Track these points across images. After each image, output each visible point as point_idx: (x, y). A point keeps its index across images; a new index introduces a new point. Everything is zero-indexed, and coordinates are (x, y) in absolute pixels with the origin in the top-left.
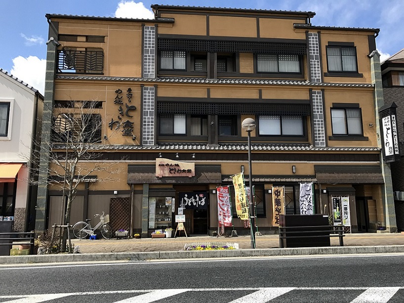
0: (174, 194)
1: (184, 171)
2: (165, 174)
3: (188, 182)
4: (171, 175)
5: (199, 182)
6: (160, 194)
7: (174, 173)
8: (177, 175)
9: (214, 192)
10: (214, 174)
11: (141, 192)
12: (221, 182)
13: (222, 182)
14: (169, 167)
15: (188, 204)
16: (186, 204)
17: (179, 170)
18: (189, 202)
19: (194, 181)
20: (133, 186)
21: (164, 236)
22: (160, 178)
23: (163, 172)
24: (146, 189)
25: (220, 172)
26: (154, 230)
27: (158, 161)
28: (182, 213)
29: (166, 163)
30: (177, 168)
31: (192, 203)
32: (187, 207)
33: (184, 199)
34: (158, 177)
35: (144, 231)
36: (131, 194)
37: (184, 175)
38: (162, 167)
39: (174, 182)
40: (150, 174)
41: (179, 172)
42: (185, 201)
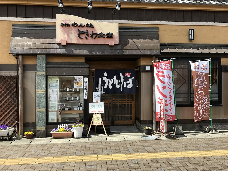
0: (86, 71)
1: (101, 35)
2: (71, 39)
3: (108, 52)
4: (81, 42)
5: (126, 53)
6: (65, 70)
7: (86, 38)
8: (90, 41)
9: (148, 68)
10: (148, 42)
11: (34, 68)
12: (160, 54)
13: (162, 53)
14: (77, 28)
15: (108, 86)
16: (106, 87)
17: (93, 34)
18: (109, 83)
19: (117, 52)
20: (20, 57)
21: (71, 135)
22: (64, 46)
23: (68, 36)
24: (41, 62)
25: (158, 38)
26: (55, 125)
27: (60, 18)
28: (99, 99)
29: (73, 23)
30: (90, 31)
31: (113, 85)
32: (107, 90)
33: (102, 79)
34: (59, 44)
35: (40, 126)
36: (18, 71)
37: (101, 41)
38: (66, 28)
39: (85, 52)
40: (48, 40)
41: (94, 36)
42: (103, 82)
